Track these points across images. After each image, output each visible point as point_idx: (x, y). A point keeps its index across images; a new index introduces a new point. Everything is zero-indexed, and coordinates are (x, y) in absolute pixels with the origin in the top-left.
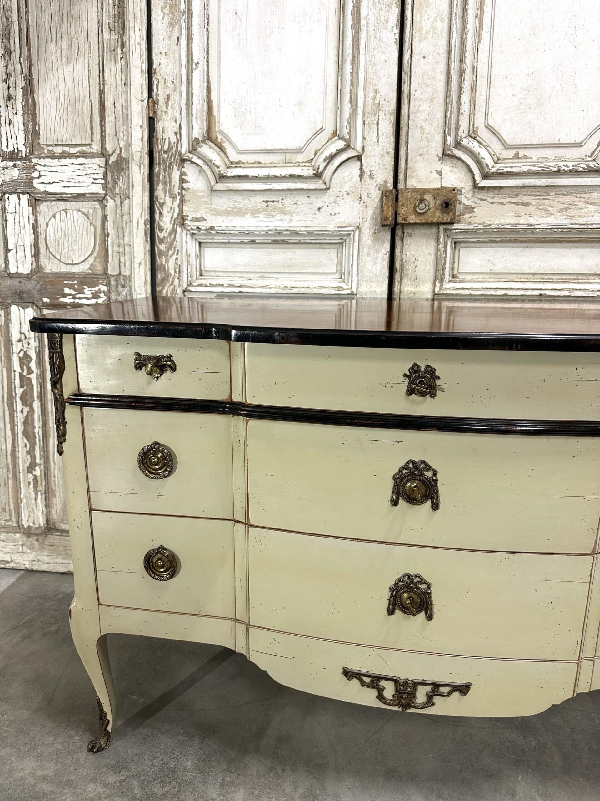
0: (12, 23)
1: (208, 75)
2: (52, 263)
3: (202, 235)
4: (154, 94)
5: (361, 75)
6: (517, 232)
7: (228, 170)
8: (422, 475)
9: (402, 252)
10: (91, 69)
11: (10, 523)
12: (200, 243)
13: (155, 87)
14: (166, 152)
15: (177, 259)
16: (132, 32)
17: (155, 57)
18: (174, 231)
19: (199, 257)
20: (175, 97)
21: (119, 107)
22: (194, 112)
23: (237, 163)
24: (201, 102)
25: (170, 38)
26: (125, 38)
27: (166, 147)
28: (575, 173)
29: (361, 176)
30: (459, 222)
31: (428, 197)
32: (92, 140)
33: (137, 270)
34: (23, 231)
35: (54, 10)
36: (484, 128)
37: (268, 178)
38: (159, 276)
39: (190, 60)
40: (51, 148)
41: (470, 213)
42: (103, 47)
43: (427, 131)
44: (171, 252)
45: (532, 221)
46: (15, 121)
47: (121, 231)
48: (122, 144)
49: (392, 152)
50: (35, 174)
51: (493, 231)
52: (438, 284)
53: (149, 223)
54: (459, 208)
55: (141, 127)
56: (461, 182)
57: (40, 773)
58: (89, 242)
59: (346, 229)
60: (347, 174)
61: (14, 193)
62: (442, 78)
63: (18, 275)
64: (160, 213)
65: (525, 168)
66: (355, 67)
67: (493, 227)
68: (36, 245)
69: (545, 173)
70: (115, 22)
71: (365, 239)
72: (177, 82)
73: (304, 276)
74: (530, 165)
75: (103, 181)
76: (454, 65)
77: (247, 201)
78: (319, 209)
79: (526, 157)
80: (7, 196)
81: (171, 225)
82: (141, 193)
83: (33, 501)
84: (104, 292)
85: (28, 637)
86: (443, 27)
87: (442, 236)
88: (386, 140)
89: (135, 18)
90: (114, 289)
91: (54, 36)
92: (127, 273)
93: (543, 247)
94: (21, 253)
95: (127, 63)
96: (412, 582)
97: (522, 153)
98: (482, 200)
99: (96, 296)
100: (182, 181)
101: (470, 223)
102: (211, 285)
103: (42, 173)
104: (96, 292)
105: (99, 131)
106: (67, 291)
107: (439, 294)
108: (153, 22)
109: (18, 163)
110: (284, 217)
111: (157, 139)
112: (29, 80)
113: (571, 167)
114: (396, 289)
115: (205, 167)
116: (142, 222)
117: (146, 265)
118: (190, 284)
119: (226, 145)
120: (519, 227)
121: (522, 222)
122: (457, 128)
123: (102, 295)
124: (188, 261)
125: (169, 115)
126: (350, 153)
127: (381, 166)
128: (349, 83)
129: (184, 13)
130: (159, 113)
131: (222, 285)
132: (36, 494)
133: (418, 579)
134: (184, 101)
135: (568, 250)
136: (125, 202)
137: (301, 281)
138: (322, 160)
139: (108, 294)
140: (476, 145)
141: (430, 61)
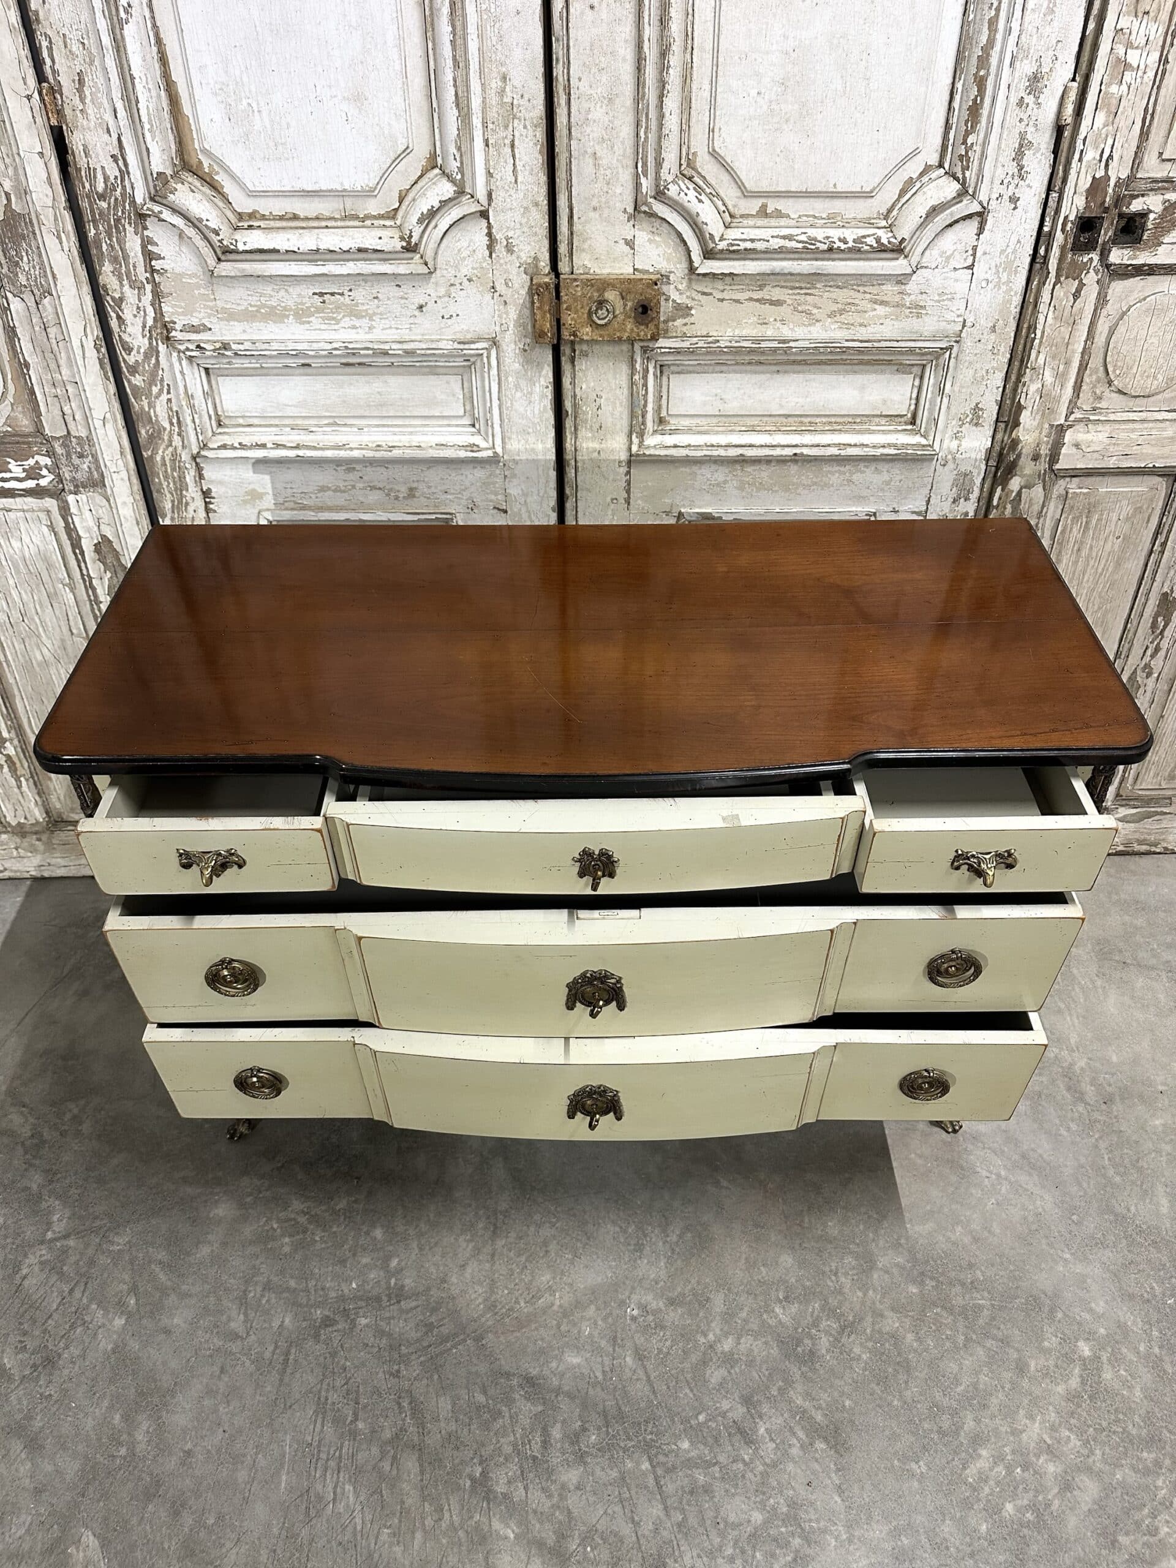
1: (155, 26)
3: (208, 358)
4: (47, 69)
5: (473, 46)
6: (761, 351)
7: (238, 235)
9: (573, 383)
12: (207, 370)
13: (45, 54)
14: (102, 197)
15: (169, 400)
18: (153, 351)
19: (209, 394)
20: (95, 79)
22: (144, 119)
23: (251, 217)
24: (154, 93)
27: (100, 187)
28: (856, 252)
29: (491, 248)
30: (666, 335)
31: (611, 295)
33: (100, 430)
36: (707, 157)
37: (316, 255)
38: (143, 432)
41: (684, 316)
43: (604, 162)
44: (155, 390)
45: (786, 332)
47: (49, 355)
49: (544, 203)
51: (721, 351)
52: (635, 440)
53: (103, 344)
54: (666, 308)
55: (40, 154)
56: (668, 260)
59: (473, 346)
60: (464, 244)
62: (627, 53)
64: (119, 317)
65: (774, 242)
66: (458, 24)
67: (722, 344)
69: (809, 251)
71: (507, 361)
72: (91, 43)
73: (407, 422)
74: (784, 237)
76: (650, 32)
77: (282, 293)
78: (421, 307)
79: (779, 214)
81: (146, 341)
82: (74, 290)
83: (16, 790)
84: (46, 466)
87: (639, 360)
88: (531, 179)
90: (64, 460)
92: (83, 434)
93: (803, 372)
97: (772, 205)
98: (704, 294)
99: (32, 474)
100: (150, 256)
101: (685, 336)
102: (242, 446)
104: (31, 468)
107: (638, 455)
110: (357, 323)
111: (79, 170)
113: (851, 244)
114: (569, 445)
115: (190, 232)
116: (89, 344)
117: (115, 421)
118: (204, 445)
119: (221, 178)
120: (763, 345)
121: (769, 334)
122: (659, 164)
123: (44, 472)
124: (192, 405)
125: (92, 117)
126: (467, 207)
127: (525, 229)
128: (450, 62)
130: (68, 111)
131: (263, 446)
132: (18, 780)
134: (116, 94)
135: (840, 377)
136: (46, 301)
137: (403, 434)
138: (414, 219)
139: (55, 469)
140: (692, 194)
141: (604, 16)
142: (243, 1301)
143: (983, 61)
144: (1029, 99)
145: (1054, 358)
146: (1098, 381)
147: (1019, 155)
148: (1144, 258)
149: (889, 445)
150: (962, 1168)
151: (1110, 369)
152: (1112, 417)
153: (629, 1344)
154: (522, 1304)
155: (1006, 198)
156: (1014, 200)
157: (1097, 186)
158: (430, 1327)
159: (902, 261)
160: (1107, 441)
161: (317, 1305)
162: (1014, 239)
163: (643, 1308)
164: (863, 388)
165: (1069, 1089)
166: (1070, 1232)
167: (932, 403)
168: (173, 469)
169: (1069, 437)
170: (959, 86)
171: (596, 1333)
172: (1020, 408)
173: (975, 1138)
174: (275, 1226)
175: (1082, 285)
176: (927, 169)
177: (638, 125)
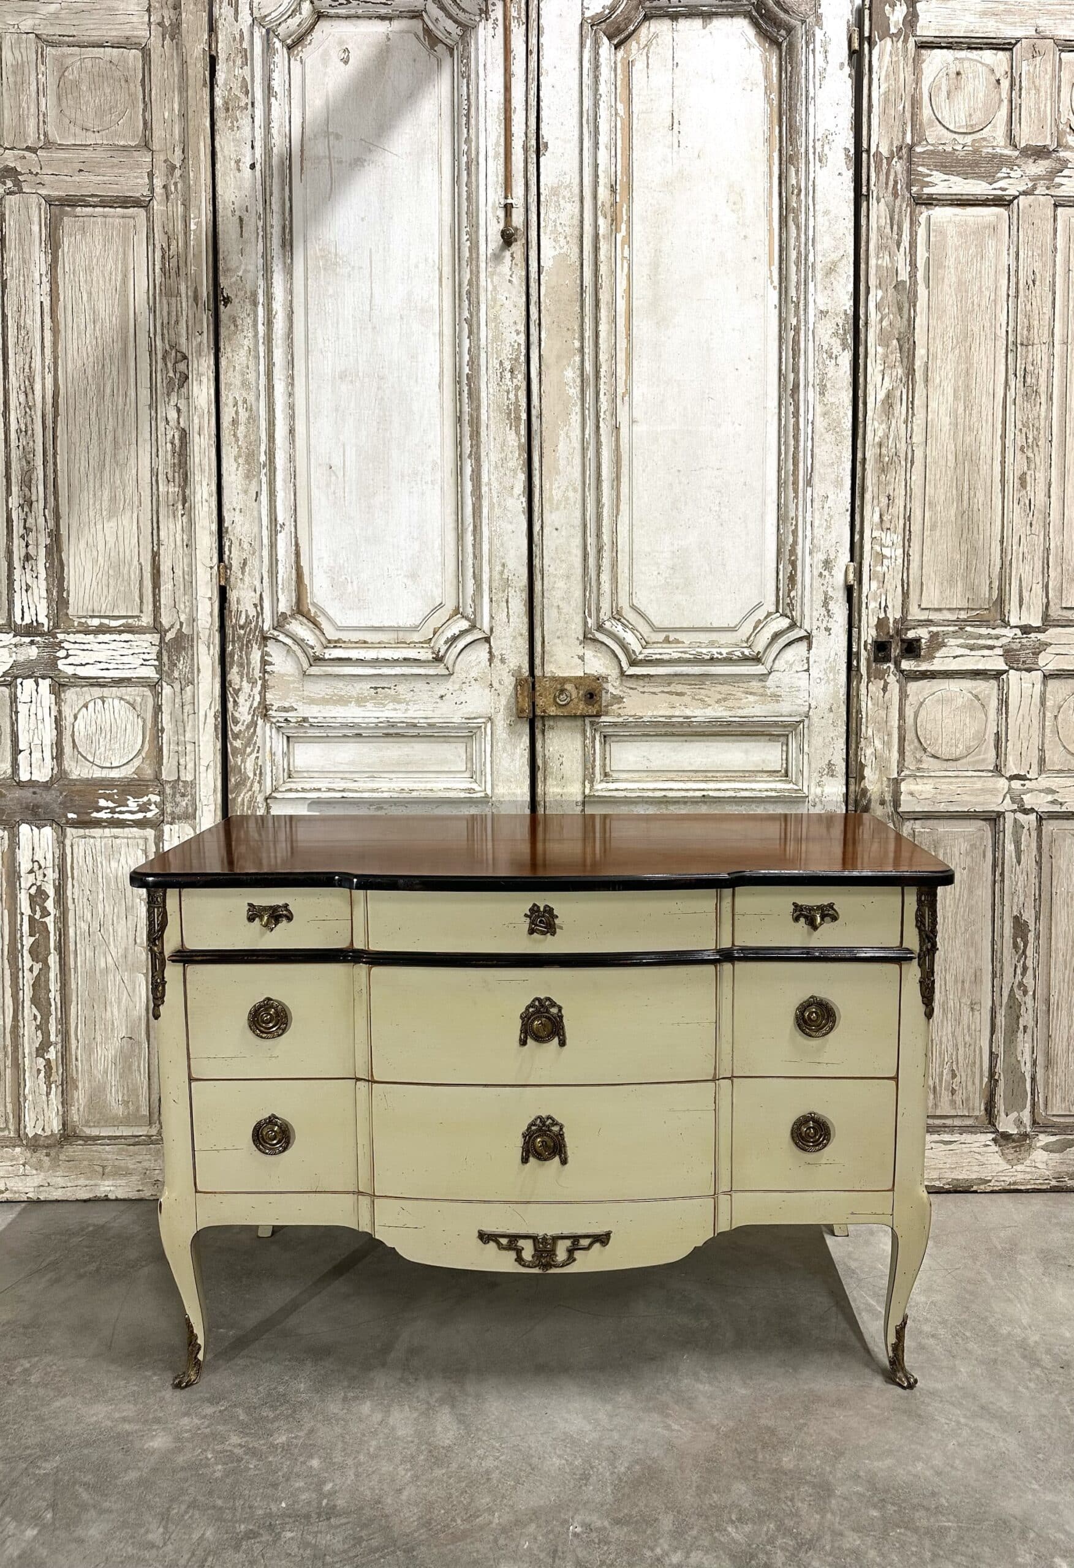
0: (34, 468)
1: (296, 537)
2: (81, 766)
3: (290, 728)
4: (226, 557)
5: (485, 547)
6: (673, 725)
7: (326, 651)
8: (547, 1011)
9: (543, 747)
10: (141, 524)
11: (6, 1133)
12: (288, 737)
13: (226, 549)
14: (242, 627)
15: (257, 758)
16: (198, 487)
17: (226, 514)
18: (253, 724)
19: (287, 754)
20: (253, 563)
21: (179, 572)
22: (280, 582)
23: (336, 642)
25: (246, 492)
26: (187, 492)
27: (242, 622)
28: (729, 660)
29: (490, 660)
30: (607, 714)
31: (569, 687)
32: (141, 612)
33: (203, 775)
34: (40, 726)
35: (92, 454)
36: (629, 609)
37: (375, 662)
38: (233, 780)
39: (273, 519)
40: (83, 620)
41: (619, 703)
42: (158, 501)
43: (564, 611)
44: (249, 750)
45: (688, 713)
46: (35, 586)
47: (180, 724)
48: (183, 618)
49: (526, 634)
50: (62, 653)
51: (644, 724)
52: (587, 785)
53: (220, 716)
54: (605, 698)
55: (210, 599)
56: (606, 668)
58: (136, 738)
59: (475, 721)
60: (473, 657)
61: (30, 677)
62: (579, 553)
63: (32, 783)
64: (235, 701)
65: (676, 656)
66: (478, 538)
67: (645, 719)
68: (59, 744)
69: (698, 661)
70: (174, 472)
71: (498, 731)
72: (256, 545)
73: (425, 776)
74: (681, 652)
75: (156, 663)
76: (591, 540)
77: (349, 687)
78: (442, 697)
79: (677, 641)
80: (19, 680)
81: (250, 717)
82: (210, 679)
83: (43, 1098)
84: (155, 803)
85: (57, 1280)
86: (575, 497)
87: (588, 730)
88: (518, 620)
89: (202, 471)
90: (169, 799)
91: (91, 485)
92: (189, 779)
93: (703, 741)
94: (36, 755)
95: (191, 522)
96: (544, 1124)
97: (673, 636)
98: (632, 689)
99: (143, 808)
101: (619, 716)
102: (304, 790)
103: (70, 652)
104: (145, 804)
105: (151, 600)
106: (102, 803)
107: (589, 796)
108: (224, 472)
109: (38, 639)
110: (397, 706)
111: (231, 610)
112: (55, 536)
113: (724, 655)
114: (539, 792)
115: (295, 648)
116: (211, 714)
117: (216, 769)
118: (276, 790)
119: (321, 620)
120: (674, 720)
121: (677, 714)
122: (598, 610)
123: (153, 807)
124: (273, 761)
125: (247, 583)
126: (477, 635)
127: (514, 649)
128: (471, 556)
129: (265, 466)
130: (232, 579)
131: (319, 790)
132: (48, 1086)
133: (550, 1121)
134: (265, 569)
135: (730, 744)
136: (188, 689)
137: (421, 782)
138: (442, 641)
139: (161, 806)
140: (620, 627)
141: (563, 533)
142: (165, 1518)
143: (793, 551)
144: (826, 573)
145: (879, 731)
146: (916, 749)
147: (825, 604)
148: (924, 666)
149: (772, 790)
151: (922, 741)
152: (933, 774)
153: (569, 1556)
154: (459, 1522)
155: (822, 628)
156: (828, 629)
157: (881, 624)
158: (359, 1540)
159: (760, 667)
160: (934, 791)
161: (241, 1521)
162: (833, 654)
163: (588, 1527)
164: (747, 752)
167: (797, 760)
168: (249, 808)
169: (903, 787)
170: (781, 567)
171: (535, 1547)
172: (862, 766)
173: (932, 1392)
174: (210, 1456)
175: (886, 684)
176: (769, 614)
177: (585, 590)
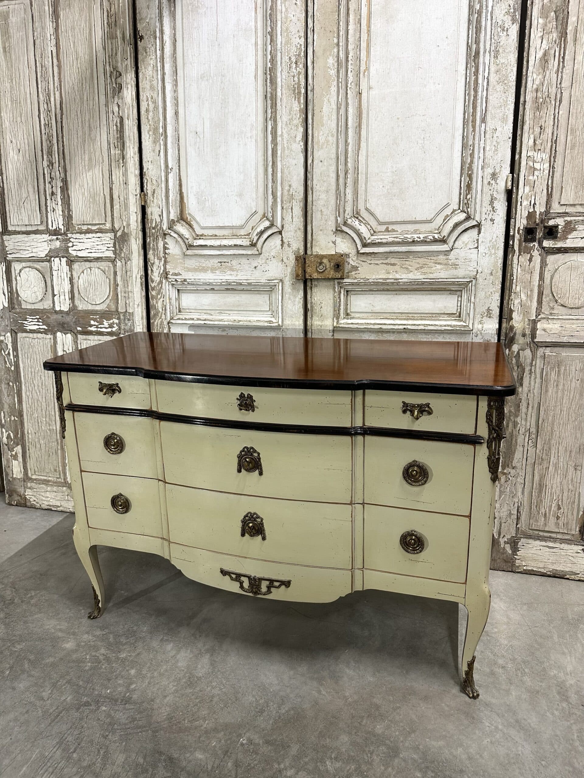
0: (53, 145)
1: (179, 175)
2: (83, 303)
3: (179, 285)
4: (145, 189)
5: (279, 175)
6: (387, 284)
7: (195, 241)
8: (252, 455)
9: (311, 297)
10: (104, 173)
11: (60, 480)
12: (178, 290)
13: (145, 184)
14: (154, 228)
15: (163, 301)
16: (128, 149)
17: (144, 164)
18: (161, 282)
19: (178, 299)
20: (158, 191)
21: (122, 199)
22: (170, 202)
23: (201, 236)
24: (175, 194)
25: (154, 151)
26: (125, 153)
27: (154, 225)
28: (424, 242)
29: (282, 245)
30: (348, 277)
31: (325, 261)
32: (106, 221)
33: (136, 309)
34: (63, 283)
35: (79, 135)
36: (365, 211)
37: (220, 247)
38: (152, 312)
39: (167, 166)
40: (80, 227)
41: (355, 271)
42: (111, 159)
43: (325, 213)
44: (159, 296)
45: (398, 276)
46: (57, 209)
47: (126, 282)
48: (125, 224)
49: (302, 228)
50: (70, 244)
51: (370, 284)
52: (335, 321)
53: (144, 277)
54: (348, 267)
55: (136, 213)
56: (349, 248)
57: (58, 627)
58: (106, 289)
59: (273, 282)
60: (272, 244)
61: (57, 257)
62: (334, 175)
63: (61, 312)
64: (152, 270)
65: (391, 240)
66: (275, 170)
67: (370, 281)
68: (72, 292)
69: (405, 243)
70: (118, 142)
71: (286, 288)
72: (159, 181)
73: (247, 313)
74: (394, 238)
75: (113, 249)
76: (341, 167)
77: (207, 262)
78: (255, 267)
79: (393, 230)
80: (53, 259)
81: (159, 278)
82: (137, 258)
84: (116, 323)
86: (332, 140)
87: (337, 287)
88: (298, 220)
89: (130, 140)
90: (122, 322)
91: (80, 152)
92: (131, 311)
93: (407, 294)
94: (62, 297)
95: (126, 170)
96: (252, 517)
97: (391, 227)
98: (364, 261)
99: (111, 326)
100: (165, 248)
101: (356, 278)
102: (186, 319)
103: (74, 244)
104: (111, 324)
105: (110, 215)
106: (92, 322)
107: (336, 327)
108: (143, 140)
109: (59, 237)
110: (232, 273)
111: (148, 220)
112: (65, 181)
113: (422, 239)
114: (309, 322)
115: (179, 239)
116: (138, 277)
117: (142, 306)
118: (172, 318)
119: (193, 223)
120: (388, 281)
121: (390, 277)
122: (344, 212)
123: (115, 325)
124: (170, 303)
125: (155, 203)
126: (274, 230)
127: (295, 238)
128: (271, 181)
129: (162, 135)
130: (148, 201)
131: (193, 319)
133: (255, 516)
134: (163, 195)
135: (424, 296)
136: (128, 263)
137: (245, 316)
138: (255, 234)
139: (119, 325)
140: (357, 222)
141: (325, 164)
142: (54, 685)
143: (470, 168)
144: (493, 182)
145: (524, 288)
146: (550, 300)
147: (492, 203)
148: (559, 245)
149: (448, 326)
150: (473, 718)
151: (555, 295)
152: (561, 317)
153: (233, 756)
154: (186, 722)
155: (489, 219)
156: (492, 220)
157: (531, 216)
158: (134, 719)
159: (446, 246)
160: (560, 329)
161: (86, 696)
162: (495, 236)
163: (250, 741)
164: (434, 301)
165: (559, 693)
166: (538, 770)
167: (467, 307)
168: (160, 328)
169: (539, 325)
170: (463, 179)
171: (218, 746)
172: (511, 311)
173: (487, 705)
174: (88, 657)
175: (532, 256)
176: (454, 211)
177: (337, 199)
